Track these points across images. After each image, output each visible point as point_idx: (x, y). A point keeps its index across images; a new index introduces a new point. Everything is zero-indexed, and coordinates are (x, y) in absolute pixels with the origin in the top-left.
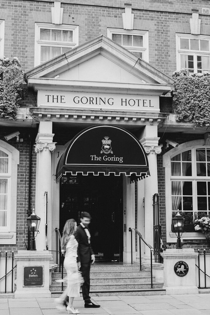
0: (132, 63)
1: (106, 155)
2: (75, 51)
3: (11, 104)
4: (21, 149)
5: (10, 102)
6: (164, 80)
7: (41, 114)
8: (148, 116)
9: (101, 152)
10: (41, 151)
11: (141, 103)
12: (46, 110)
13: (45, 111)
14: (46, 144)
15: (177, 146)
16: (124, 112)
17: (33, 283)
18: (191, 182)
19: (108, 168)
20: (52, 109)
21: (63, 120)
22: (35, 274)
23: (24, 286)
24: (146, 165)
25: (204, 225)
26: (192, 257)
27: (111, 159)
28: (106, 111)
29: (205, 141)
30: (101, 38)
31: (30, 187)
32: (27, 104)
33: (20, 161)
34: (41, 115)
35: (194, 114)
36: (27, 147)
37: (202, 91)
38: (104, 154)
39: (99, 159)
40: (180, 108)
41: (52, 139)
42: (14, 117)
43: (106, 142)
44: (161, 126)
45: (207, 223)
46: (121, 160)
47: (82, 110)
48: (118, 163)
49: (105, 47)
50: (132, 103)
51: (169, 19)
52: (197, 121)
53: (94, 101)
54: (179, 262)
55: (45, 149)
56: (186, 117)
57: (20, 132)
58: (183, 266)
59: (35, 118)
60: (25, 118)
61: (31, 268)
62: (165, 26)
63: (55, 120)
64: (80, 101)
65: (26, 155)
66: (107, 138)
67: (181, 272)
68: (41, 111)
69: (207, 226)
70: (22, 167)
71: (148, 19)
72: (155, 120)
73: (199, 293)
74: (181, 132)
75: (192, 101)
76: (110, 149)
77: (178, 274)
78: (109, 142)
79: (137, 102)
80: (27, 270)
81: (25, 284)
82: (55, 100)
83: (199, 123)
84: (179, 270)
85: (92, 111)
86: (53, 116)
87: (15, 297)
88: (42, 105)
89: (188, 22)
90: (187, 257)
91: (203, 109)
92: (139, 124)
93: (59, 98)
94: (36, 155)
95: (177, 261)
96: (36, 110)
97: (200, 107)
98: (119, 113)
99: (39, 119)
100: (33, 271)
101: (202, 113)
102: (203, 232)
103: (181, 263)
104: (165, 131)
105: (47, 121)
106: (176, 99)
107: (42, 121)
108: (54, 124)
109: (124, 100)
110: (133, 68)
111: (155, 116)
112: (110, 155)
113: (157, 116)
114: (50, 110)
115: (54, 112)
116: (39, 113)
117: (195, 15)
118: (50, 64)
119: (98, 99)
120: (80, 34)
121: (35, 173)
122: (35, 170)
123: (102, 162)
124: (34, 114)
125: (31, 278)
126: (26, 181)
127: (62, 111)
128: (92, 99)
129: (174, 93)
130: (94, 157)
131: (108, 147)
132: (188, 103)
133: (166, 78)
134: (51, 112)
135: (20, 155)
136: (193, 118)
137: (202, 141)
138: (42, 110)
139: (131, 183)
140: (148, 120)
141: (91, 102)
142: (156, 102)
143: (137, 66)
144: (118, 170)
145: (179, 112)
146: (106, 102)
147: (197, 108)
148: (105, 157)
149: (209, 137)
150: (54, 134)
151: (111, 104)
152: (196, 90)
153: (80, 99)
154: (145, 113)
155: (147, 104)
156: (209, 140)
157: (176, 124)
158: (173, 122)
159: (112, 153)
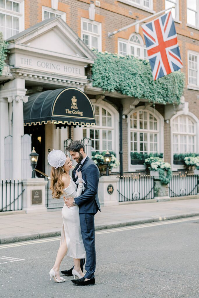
0: (74, 41)
1: (74, 109)
6: (91, 55)
7: (21, 73)
9: (71, 108)
11: (75, 70)
12: (26, 71)
13: (24, 72)
14: (22, 97)
16: (69, 77)
17: (37, 202)
19: (75, 119)
20: (29, 70)
21: (32, 79)
22: (38, 196)
23: (32, 204)
27: (77, 113)
28: (60, 76)
29: (97, 100)
35: (104, 82)
38: (73, 109)
39: (70, 112)
40: (95, 77)
41: (25, 93)
43: (74, 100)
46: (81, 113)
47: (46, 73)
48: (79, 116)
50: (70, 70)
51: (78, 5)
53: (49, 66)
54: (110, 185)
55: (21, 101)
56: (99, 84)
58: (111, 187)
59: (14, 75)
60: (7, 75)
61: (35, 191)
62: (75, 10)
63: (27, 79)
64: (41, 66)
66: (74, 97)
67: (111, 192)
68: (22, 71)
71: (66, 3)
72: (84, 84)
73: (120, 205)
76: (76, 105)
77: (109, 193)
78: (76, 100)
79: (72, 69)
80: (34, 193)
81: (32, 203)
82: (26, 62)
84: (110, 190)
86: (28, 75)
87: (27, 212)
88: (21, 66)
89: (88, 10)
90: (113, 182)
93: (29, 61)
95: (108, 184)
96: (19, 70)
97: (107, 77)
98: (67, 78)
99: (17, 76)
100: (37, 193)
101: (108, 82)
103: (110, 186)
105: (22, 78)
107: (18, 78)
108: (26, 81)
109: (66, 68)
110: (73, 44)
112: (76, 110)
113: (85, 82)
114: (28, 71)
115: (30, 72)
116: (20, 72)
117: (92, 5)
119: (51, 65)
120: (25, 7)
123: (72, 115)
124: (15, 73)
125: (36, 198)
127: (33, 72)
128: (47, 65)
130: (68, 111)
133: (92, 55)
136: (103, 85)
140: (80, 84)
142: (83, 71)
143: (76, 43)
144: (80, 121)
145: (95, 79)
146: (56, 68)
147: (106, 79)
148: (74, 111)
149: (102, 98)
150: (26, 90)
151: (58, 69)
152: (104, 65)
153: (41, 64)
154: (80, 79)
155: (78, 72)
156: (100, 100)
157: (92, 88)
158: (90, 86)
159: (77, 108)
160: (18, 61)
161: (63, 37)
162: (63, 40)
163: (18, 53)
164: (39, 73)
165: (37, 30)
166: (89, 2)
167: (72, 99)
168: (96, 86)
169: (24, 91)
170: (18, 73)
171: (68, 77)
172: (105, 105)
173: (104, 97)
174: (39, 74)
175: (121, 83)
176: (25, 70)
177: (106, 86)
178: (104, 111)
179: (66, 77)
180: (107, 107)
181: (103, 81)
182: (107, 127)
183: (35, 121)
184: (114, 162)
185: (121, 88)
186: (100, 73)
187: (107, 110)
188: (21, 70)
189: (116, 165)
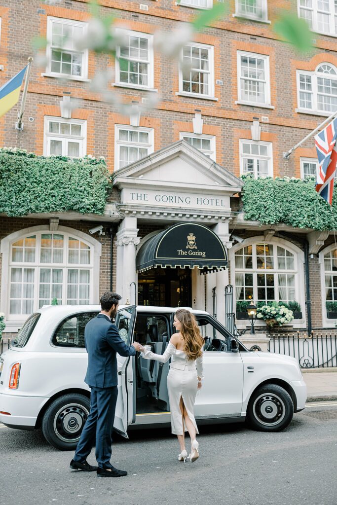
0: (208, 166)
1: (191, 250)
2: (158, 153)
3: (101, 201)
4: (103, 242)
5: (99, 199)
6: (235, 182)
7: (128, 210)
8: (221, 214)
9: (187, 247)
10: (127, 245)
11: (214, 202)
13: (131, 208)
14: (132, 238)
15: (242, 242)
16: (201, 211)
18: (252, 274)
20: (138, 206)
21: (147, 217)
24: (225, 260)
25: (266, 313)
26: (265, 342)
27: (196, 253)
28: (186, 210)
29: (265, 237)
30: (180, 143)
31: (112, 277)
32: (112, 201)
33: (102, 253)
34: (127, 212)
35: (260, 214)
36: (108, 240)
37: (267, 193)
38: (189, 249)
39: (185, 253)
40: (247, 207)
41: (137, 233)
42: (102, 212)
43: (191, 238)
44: (231, 223)
45: (269, 311)
46: (203, 254)
47: (164, 208)
48: (201, 257)
49: (185, 150)
50: (206, 202)
51: (233, 125)
52: (263, 220)
53: (174, 200)
54: (254, 346)
55: (130, 243)
56: (253, 216)
57: (103, 226)
58: (256, 350)
59: (121, 214)
60: (112, 214)
62: (230, 131)
63: (139, 216)
64: (161, 200)
65: (107, 248)
66: (191, 234)
69: (269, 314)
70: (103, 258)
71: (216, 125)
72: (227, 218)
74: (244, 230)
75: (259, 201)
76: (194, 244)
78: (194, 238)
79: (210, 201)
82: (139, 198)
83: (265, 222)
85: (173, 209)
86: (138, 212)
88: (128, 202)
89: (250, 129)
90: (260, 342)
91: (268, 209)
92: (213, 221)
93: (143, 196)
94: (116, 248)
95: (252, 345)
96: (123, 207)
97: (265, 207)
99: (125, 215)
101: (267, 213)
102: (265, 319)
103: (255, 348)
104: (234, 227)
105: (132, 217)
106: (244, 199)
107: (127, 217)
108: (138, 220)
109: (199, 200)
110: (208, 170)
111: (227, 215)
112: (194, 250)
113: (229, 215)
114: (136, 207)
115: (139, 209)
116: (126, 209)
117: (256, 123)
118: (136, 164)
119: (177, 198)
120: (155, 136)
121: (116, 264)
122: (116, 261)
123: (188, 256)
124: (121, 210)
126: (107, 272)
127: (147, 208)
128: (171, 198)
129: (242, 194)
130: (181, 252)
131: (193, 243)
132: (255, 204)
133: (237, 181)
134: (137, 209)
135: (102, 247)
136: (259, 217)
137: (262, 237)
138: (129, 207)
139: (201, 275)
140: (220, 218)
141: (171, 200)
142: (227, 201)
143: (212, 169)
144: (201, 263)
145: (247, 211)
146: (184, 201)
147: (263, 208)
148: (190, 252)
149: (270, 234)
150: (138, 230)
151: (188, 202)
152: (261, 192)
153: (161, 198)
154: (219, 212)
155: (219, 203)
156: (269, 237)
157: (244, 222)
158: (241, 220)
159: (196, 248)
160: (127, 197)
161: (194, 164)
162: (195, 167)
163: (127, 188)
164: (153, 208)
165: (149, 158)
166: (252, 120)
167: (188, 237)
168: (249, 219)
169: (135, 231)
170: (125, 211)
171: (197, 210)
172: (280, 242)
173: (273, 232)
174: (154, 210)
175: (288, 212)
176: (132, 206)
177: (264, 219)
178: (281, 250)
179: (195, 210)
180: (284, 245)
181: (259, 212)
182: (286, 270)
183: (145, 266)
184: (283, 315)
185: (289, 219)
186: (254, 202)
187: (286, 249)
188: (127, 207)
189: (286, 319)
